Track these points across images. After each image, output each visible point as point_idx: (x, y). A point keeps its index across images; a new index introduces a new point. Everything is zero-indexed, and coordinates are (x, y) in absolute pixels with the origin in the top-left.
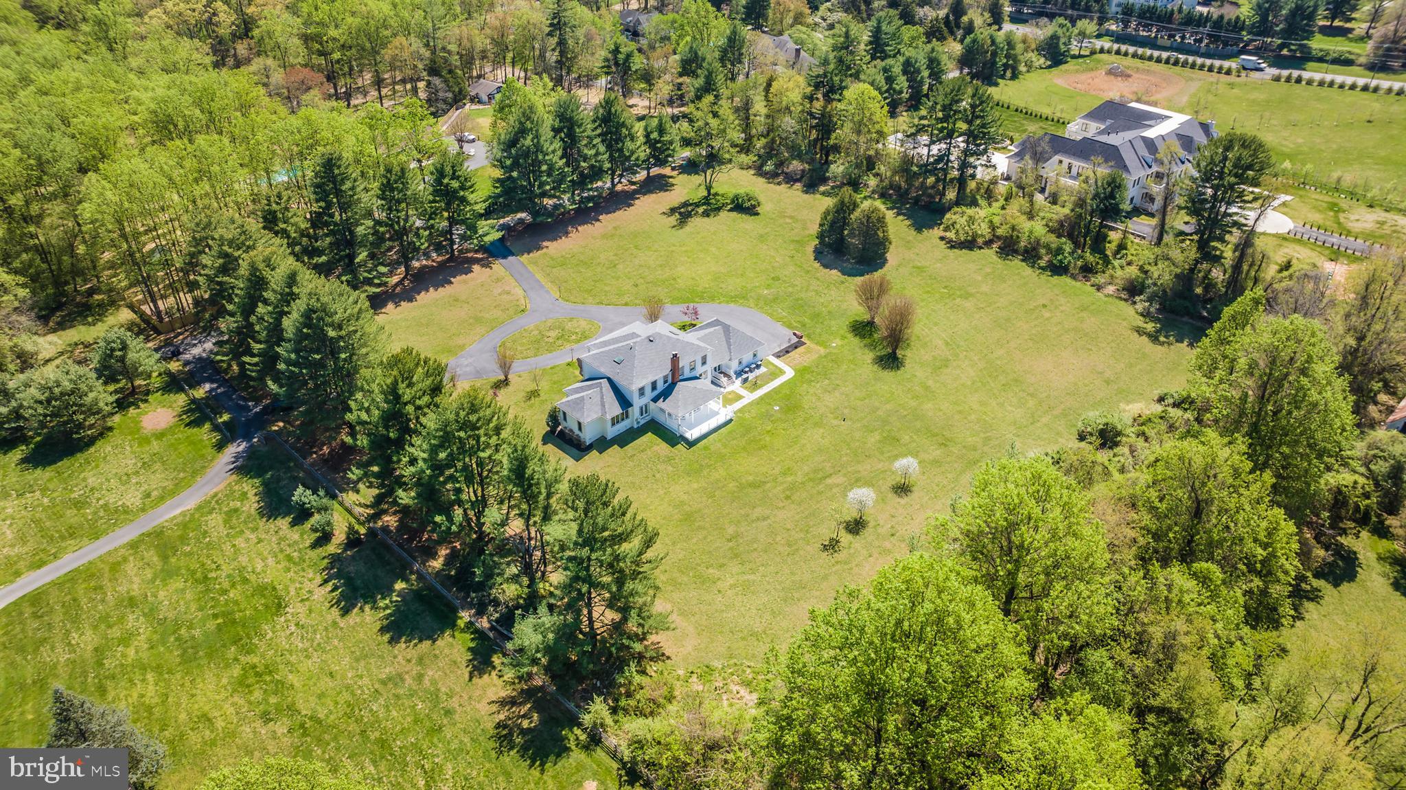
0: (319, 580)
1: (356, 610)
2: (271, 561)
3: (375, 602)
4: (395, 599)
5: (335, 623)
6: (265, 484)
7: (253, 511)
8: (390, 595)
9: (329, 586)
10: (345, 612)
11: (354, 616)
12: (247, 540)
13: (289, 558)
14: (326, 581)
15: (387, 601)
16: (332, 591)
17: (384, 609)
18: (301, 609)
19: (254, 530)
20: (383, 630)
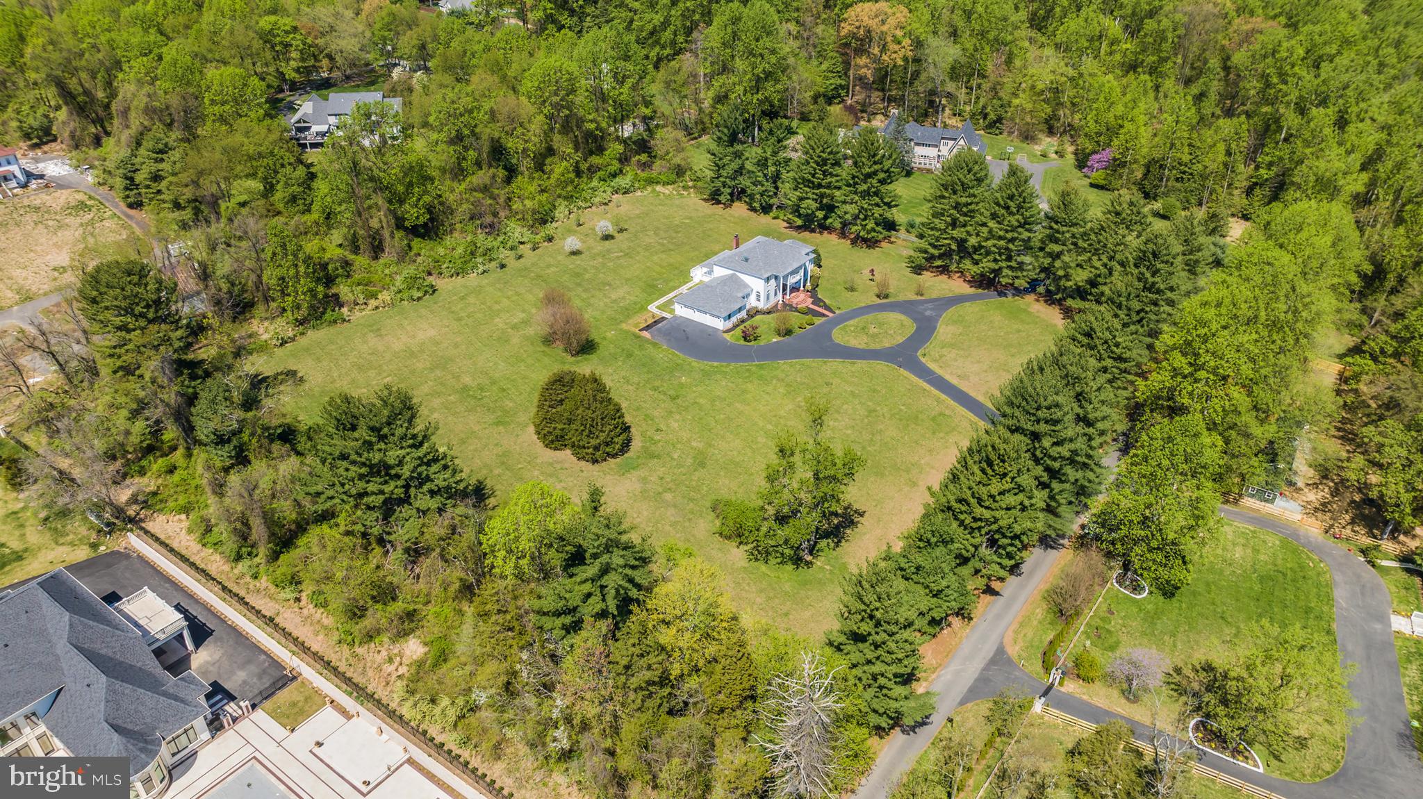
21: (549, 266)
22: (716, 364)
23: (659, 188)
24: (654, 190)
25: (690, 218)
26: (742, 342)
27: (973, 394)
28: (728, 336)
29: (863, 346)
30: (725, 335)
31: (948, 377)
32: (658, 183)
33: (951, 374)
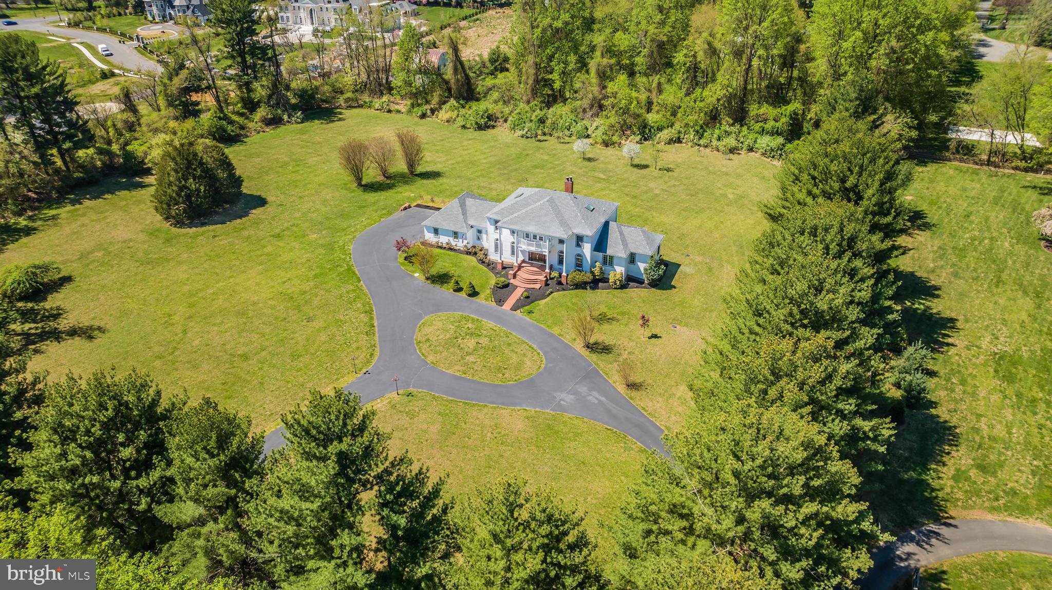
0: (953, 351)
1: (943, 315)
2: (982, 393)
3: (925, 310)
4: (909, 304)
5: (967, 321)
6: (926, 469)
7: (963, 449)
8: (910, 308)
9: (950, 340)
10: (953, 320)
11: (947, 314)
12: (991, 427)
13: (963, 382)
14: (948, 345)
15: (916, 306)
16: (949, 336)
17: (923, 304)
18: (985, 343)
19: (977, 430)
20: (938, 296)
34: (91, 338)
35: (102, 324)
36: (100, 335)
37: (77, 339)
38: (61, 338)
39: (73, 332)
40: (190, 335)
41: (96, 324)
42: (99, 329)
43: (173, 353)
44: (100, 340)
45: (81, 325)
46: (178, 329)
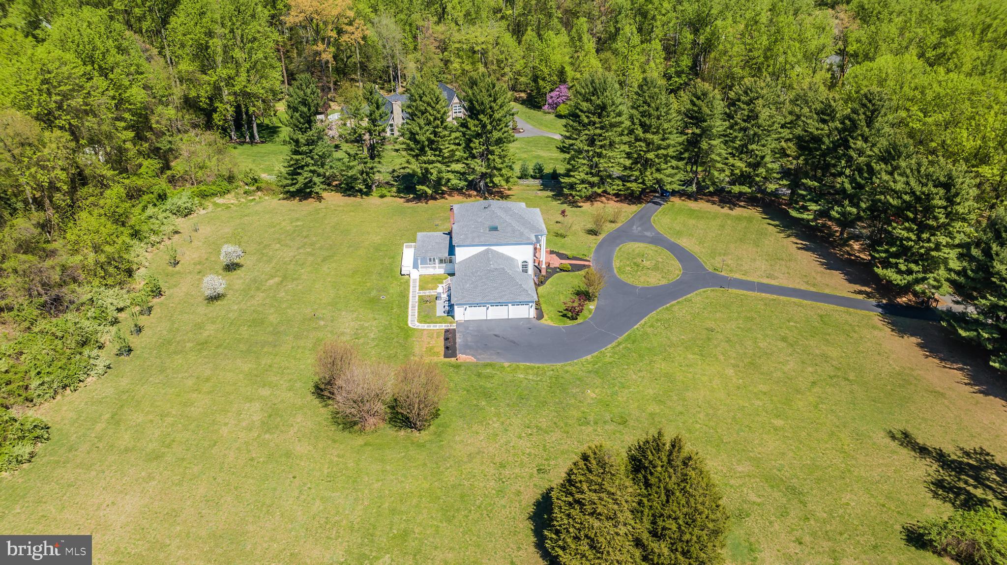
21: (199, 326)
22: (589, 357)
23: (219, 200)
24: (215, 204)
25: (298, 220)
26: (570, 323)
27: (802, 288)
28: (546, 321)
29: (664, 282)
30: (543, 321)
31: (766, 281)
32: (214, 195)
33: (762, 277)
34: (906, 435)
35: (888, 440)
36: (895, 432)
37: (920, 441)
38: (937, 454)
39: (923, 451)
40: (811, 379)
41: (894, 445)
42: (893, 437)
43: (835, 376)
44: (897, 427)
45: (913, 453)
46: (816, 389)
